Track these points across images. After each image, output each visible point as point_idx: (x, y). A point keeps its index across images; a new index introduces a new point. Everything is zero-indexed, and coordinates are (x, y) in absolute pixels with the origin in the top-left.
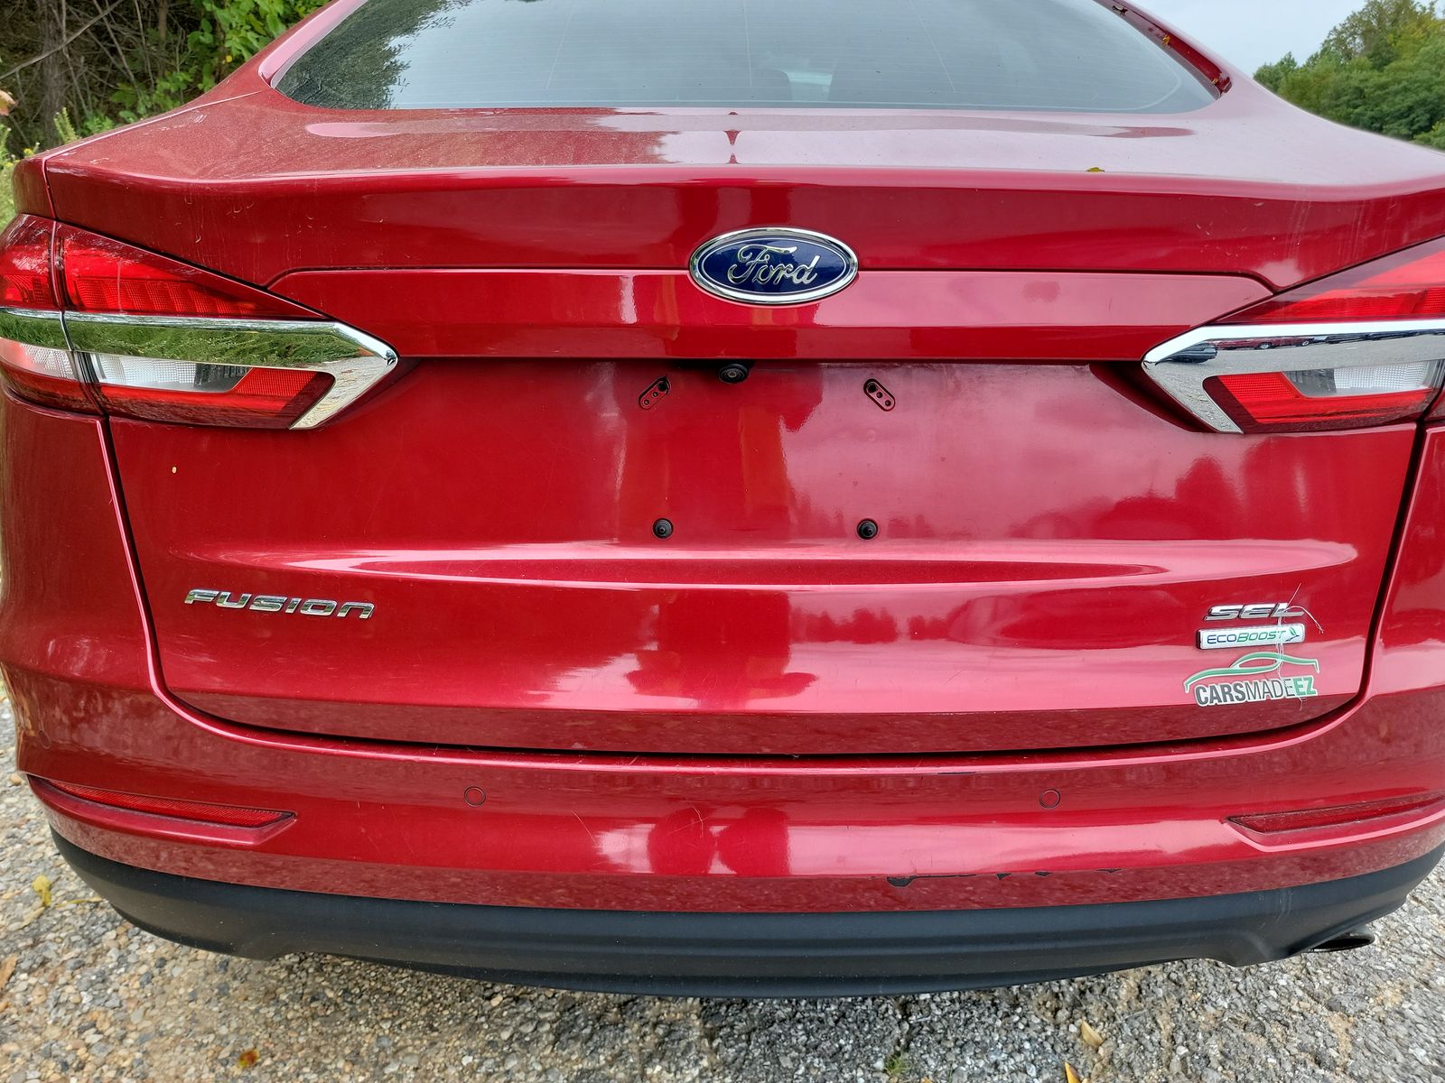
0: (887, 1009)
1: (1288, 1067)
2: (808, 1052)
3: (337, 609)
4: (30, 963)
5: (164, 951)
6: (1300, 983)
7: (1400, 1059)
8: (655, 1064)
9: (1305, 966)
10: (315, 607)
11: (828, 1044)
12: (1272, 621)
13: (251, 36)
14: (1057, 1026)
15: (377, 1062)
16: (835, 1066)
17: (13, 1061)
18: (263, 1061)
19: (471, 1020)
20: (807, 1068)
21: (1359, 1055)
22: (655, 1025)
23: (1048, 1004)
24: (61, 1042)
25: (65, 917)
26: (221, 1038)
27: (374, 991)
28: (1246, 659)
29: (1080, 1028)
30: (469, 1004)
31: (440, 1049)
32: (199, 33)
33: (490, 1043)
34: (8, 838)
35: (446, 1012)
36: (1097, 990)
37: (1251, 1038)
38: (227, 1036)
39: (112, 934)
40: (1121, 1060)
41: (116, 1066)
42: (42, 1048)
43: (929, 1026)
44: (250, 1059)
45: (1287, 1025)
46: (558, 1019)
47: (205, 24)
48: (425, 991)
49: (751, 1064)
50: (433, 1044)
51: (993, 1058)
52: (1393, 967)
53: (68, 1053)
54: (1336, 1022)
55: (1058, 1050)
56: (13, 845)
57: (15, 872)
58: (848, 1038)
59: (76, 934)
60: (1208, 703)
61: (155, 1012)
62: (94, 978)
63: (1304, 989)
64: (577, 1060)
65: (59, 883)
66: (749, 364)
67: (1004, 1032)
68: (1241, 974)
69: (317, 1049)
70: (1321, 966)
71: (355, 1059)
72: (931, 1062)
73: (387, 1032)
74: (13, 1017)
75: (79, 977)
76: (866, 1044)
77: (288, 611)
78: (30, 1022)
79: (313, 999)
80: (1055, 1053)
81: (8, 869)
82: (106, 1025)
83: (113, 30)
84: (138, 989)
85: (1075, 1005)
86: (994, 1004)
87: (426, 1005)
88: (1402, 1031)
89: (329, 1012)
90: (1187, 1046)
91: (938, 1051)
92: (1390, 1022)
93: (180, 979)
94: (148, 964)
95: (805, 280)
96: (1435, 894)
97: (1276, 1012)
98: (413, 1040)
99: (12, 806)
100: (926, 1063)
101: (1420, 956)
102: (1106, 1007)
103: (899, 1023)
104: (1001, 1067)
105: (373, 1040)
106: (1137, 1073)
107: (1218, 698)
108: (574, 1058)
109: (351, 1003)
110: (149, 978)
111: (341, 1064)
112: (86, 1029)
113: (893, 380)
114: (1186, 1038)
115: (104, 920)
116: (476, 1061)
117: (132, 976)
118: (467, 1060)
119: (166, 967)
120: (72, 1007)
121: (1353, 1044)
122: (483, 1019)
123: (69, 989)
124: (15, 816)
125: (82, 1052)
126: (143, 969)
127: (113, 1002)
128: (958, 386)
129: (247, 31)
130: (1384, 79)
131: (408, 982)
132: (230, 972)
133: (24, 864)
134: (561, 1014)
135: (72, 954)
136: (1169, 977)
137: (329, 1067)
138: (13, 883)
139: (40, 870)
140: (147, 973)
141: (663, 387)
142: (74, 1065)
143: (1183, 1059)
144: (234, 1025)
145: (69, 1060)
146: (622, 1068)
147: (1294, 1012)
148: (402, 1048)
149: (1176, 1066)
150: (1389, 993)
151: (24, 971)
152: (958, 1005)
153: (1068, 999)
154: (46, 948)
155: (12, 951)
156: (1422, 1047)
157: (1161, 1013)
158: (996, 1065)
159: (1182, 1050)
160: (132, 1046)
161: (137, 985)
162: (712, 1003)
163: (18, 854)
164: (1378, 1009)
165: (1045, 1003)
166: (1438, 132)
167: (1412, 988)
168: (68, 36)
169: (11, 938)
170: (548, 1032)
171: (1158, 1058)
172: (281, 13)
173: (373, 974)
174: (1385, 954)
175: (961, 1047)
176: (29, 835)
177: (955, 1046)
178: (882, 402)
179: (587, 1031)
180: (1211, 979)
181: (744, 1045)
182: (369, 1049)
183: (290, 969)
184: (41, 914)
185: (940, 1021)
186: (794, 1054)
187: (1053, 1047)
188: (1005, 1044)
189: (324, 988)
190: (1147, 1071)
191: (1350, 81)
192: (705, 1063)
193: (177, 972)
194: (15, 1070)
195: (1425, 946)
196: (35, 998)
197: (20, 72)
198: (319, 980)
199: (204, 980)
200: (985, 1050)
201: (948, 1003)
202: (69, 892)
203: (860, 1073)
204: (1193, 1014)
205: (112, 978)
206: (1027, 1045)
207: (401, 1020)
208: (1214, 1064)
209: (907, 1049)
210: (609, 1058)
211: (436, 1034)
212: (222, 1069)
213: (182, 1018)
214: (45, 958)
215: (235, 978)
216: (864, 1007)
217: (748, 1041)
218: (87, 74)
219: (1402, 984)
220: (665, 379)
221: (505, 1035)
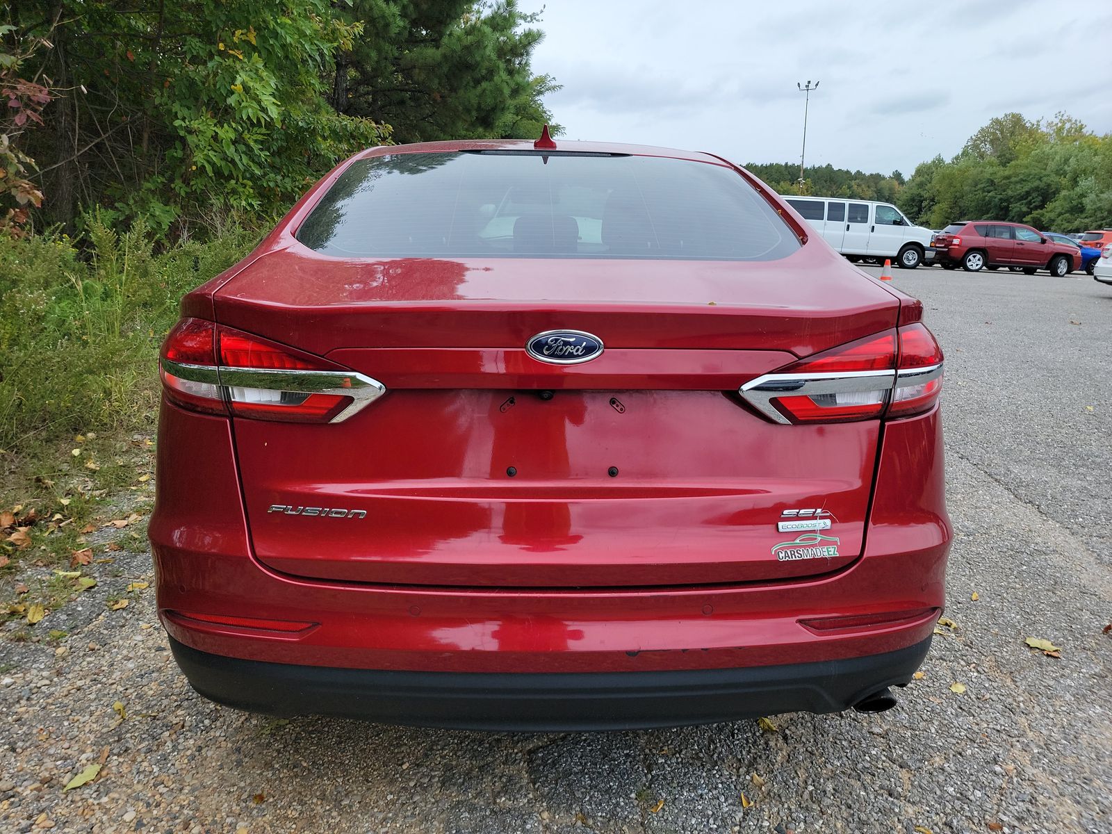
0: (638, 768)
1: (872, 797)
2: (591, 789)
3: (348, 514)
4: (118, 750)
5: (200, 743)
6: (884, 753)
7: (938, 792)
8: (502, 797)
9: (888, 744)
10: (336, 513)
11: (603, 785)
12: (814, 517)
13: (211, 153)
14: (739, 776)
15: (336, 799)
16: (607, 797)
17: (117, 802)
18: (268, 800)
19: (391, 776)
20: (591, 797)
21: (915, 791)
22: (501, 777)
23: (735, 765)
24: (144, 792)
25: (136, 725)
26: (242, 788)
27: (330, 762)
28: (803, 537)
29: (752, 777)
30: (389, 768)
31: (373, 792)
32: (173, 150)
33: (403, 788)
34: (91, 681)
35: (375, 773)
36: (764, 757)
37: (852, 782)
38: (244, 787)
39: (167, 734)
40: (775, 793)
41: (179, 804)
42: (133, 795)
43: (663, 776)
44: (260, 799)
45: (874, 775)
46: (443, 775)
47: (178, 144)
48: (362, 762)
49: (557, 796)
50: (369, 789)
51: (700, 792)
52: (942, 745)
53: (149, 798)
54: (904, 774)
55: (738, 788)
56: (96, 685)
57: (100, 700)
58: (615, 782)
59: (144, 734)
60: (784, 559)
61: (199, 776)
62: (159, 758)
63: (886, 757)
64: (455, 796)
65: (129, 706)
66: (553, 391)
67: (707, 779)
68: (850, 748)
69: (300, 793)
70: (898, 744)
71: (323, 797)
72: (663, 794)
73: (341, 783)
74: (113, 779)
75: (149, 757)
76: (626, 785)
77: (322, 515)
78: (123, 782)
79: (295, 767)
80: (736, 789)
81: (95, 699)
82: (170, 783)
83: (110, 147)
84: (187, 764)
85: (751, 765)
86: (702, 765)
87: (363, 769)
88: (941, 778)
89: (305, 774)
90: (814, 786)
91: (668, 789)
92: (935, 774)
93: (211, 757)
94: (192, 750)
95: (579, 353)
96: (973, 705)
97: (868, 768)
98: (357, 787)
99: (91, 662)
100: (661, 795)
101: (959, 739)
102: (768, 766)
103: (646, 775)
104: (704, 797)
105: (333, 787)
106: (783, 800)
107: (788, 556)
108: (453, 795)
109: (318, 769)
110: (193, 757)
111: (315, 801)
112: (158, 785)
113: (623, 399)
114: (813, 781)
115: (161, 725)
116: (395, 797)
117: (183, 756)
118: (390, 797)
119: (202, 751)
120: (147, 773)
121: (912, 785)
122: (398, 776)
123: (145, 764)
124: (94, 668)
125: (157, 797)
126: (189, 753)
127: (173, 770)
128: (655, 401)
129: (209, 150)
130: (1007, 173)
131: (351, 757)
132: (242, 753)
133: (105, 695)
134: (445, 772)
135: (143, 745)
136: (807, 750)
137: (308, 802)
138: (100, 707)
139: (116, 699)
140: (191, 754)
141: (512, 402)
142: (154, 804)
143: (811, 793)
144: (248, 781)
145: (151, 801)
146: (482, 799)
147: (879, 769)
148: (350, 792)
149: (806, 796)
150: (937, 759)
151: (115, 755)
152: (681, 765)
153: (746, 762)
154: (127, 742)
155: (106, 744)
156: (952, 786)
157: (800, 768)
158: (701, 795)
159: (811, 788)
160: (187, 794)
161: (186, 761)
162: (535, 765)
163: (100, 690)
164: (930, 767)
165: (733, 765)
166: (1049, 210)
167: (951, 756)
168: (78, 151)
169: (104, 737)
170: (437, 782)
171: (796, 792)
172: (233, 139)
173: (329, 753)
174: (938, 737)
175: (681, 786)
176: (105, 679)
177: (678, 786)
178: (619, 409)
179: (461, 780)
180: (831, 750)
181: (554, 786)
182: (331, 792)
183: (278, 751)
184: (121, 723)
185: (669, 773)
186: (583, 790)
187: (735, 786)
188: (707, 785)
189: (301, 761)
190: (790, 798)
191: (984, 174)
192: (531, 796)
193: (209, 754)
194: (119, 806)
195: (962, 734)
196: (124, 769)
197: (43, 174)
198: (296, 757)
199: (227, 758)
200: (695, 788)
201: (675, 764)
202: (136, 711)
203: (622, 800)
204: (819, 769)
205: (170, 758)
206: (720, 786)
207: (349, 777)
208: (828, 795)
209: (649, 787)
210: (474, 795)
211: (370, 784)
212: (244, 804)
213: (216, 778)
214: (127, 747)
215: (245, 757)
216: (625, 766)
217: (556, 784)
218: (90, 175)
219: (945, 754)
220: (513, 398)
221: (412, 784)
